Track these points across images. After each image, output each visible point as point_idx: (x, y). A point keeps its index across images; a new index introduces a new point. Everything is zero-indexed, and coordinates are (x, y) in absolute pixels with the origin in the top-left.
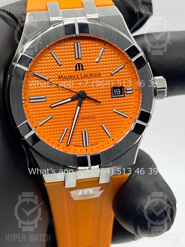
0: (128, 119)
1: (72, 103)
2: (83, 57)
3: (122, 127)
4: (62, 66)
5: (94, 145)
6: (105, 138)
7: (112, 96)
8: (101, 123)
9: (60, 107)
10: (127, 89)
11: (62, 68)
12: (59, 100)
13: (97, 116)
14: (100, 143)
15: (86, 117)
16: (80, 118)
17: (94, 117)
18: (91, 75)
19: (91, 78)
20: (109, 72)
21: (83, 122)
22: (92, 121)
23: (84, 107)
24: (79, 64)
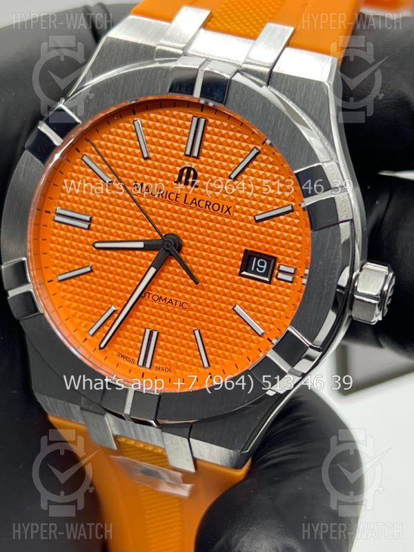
0: (261, 339)
1: (144, 254)
2: (204, 156)
3: (241, 354)
4: (149, 162)
5: (163, 369)
6: (194, 365)
7: (241, 271)
8: (195, 326)
9: (115, 254)
10: (282, 268)
11: (148, 166)
12: (119, 236)
13: (192, 305)
14: (178, 371)
15: (166, 299)
16: (151, 296)
17: (185, 305)
18: (208, 203)
19: (206, 212)
20: (252, 210)
21: (155, 307)
22: (176, 313)
23: (170, 273)
24: (189, 169)
